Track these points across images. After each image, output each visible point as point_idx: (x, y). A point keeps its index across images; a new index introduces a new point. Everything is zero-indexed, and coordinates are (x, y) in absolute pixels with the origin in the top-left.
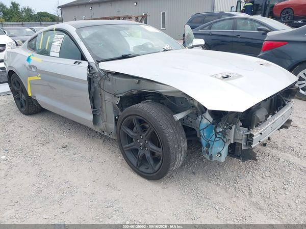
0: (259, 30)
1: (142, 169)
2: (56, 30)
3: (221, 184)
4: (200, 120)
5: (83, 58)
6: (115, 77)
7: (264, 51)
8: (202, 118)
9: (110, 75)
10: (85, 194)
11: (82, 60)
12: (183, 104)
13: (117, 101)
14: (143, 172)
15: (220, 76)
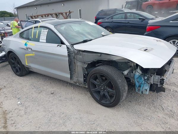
0: (140, 19)
1: (103, 102)
2: (40, 27)
3: (146, 106)
4: (134, 73)
5: (62, 43)
6: (84, 53)
7: (147, 32)
8: (135, 72)
9: (81, 52)
10: (76, 118)
11: (61, 44)
12: (123, 65)
13: (86, 66)
14: (103, 103)
15: (143, 50)
